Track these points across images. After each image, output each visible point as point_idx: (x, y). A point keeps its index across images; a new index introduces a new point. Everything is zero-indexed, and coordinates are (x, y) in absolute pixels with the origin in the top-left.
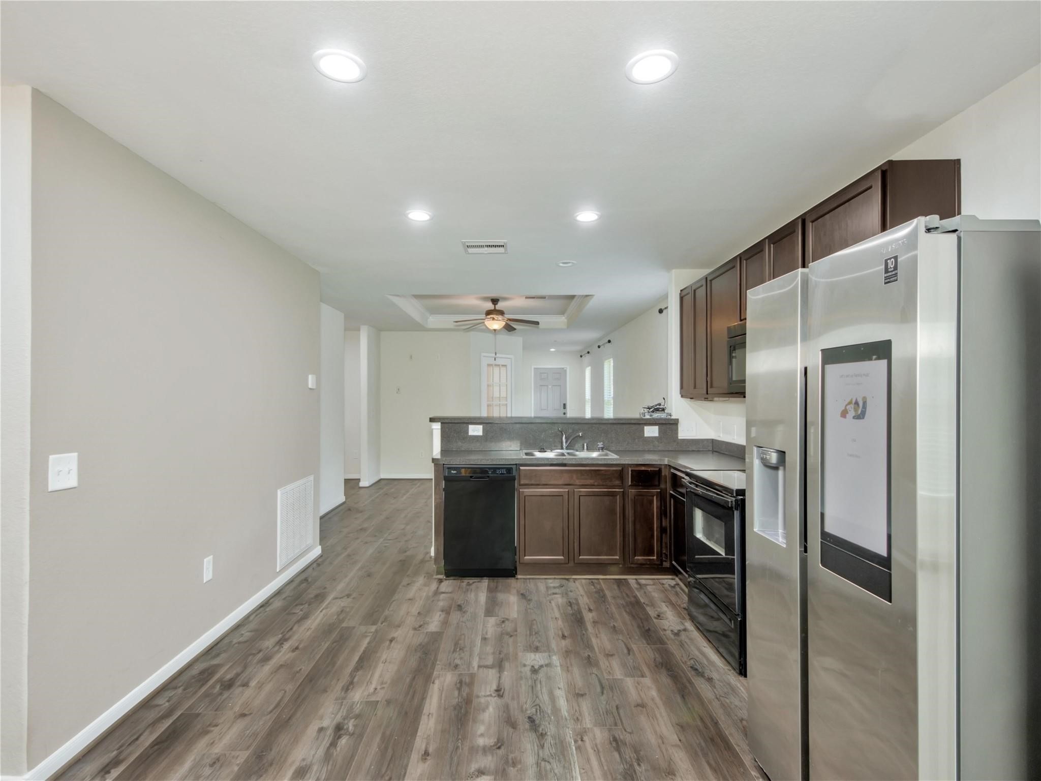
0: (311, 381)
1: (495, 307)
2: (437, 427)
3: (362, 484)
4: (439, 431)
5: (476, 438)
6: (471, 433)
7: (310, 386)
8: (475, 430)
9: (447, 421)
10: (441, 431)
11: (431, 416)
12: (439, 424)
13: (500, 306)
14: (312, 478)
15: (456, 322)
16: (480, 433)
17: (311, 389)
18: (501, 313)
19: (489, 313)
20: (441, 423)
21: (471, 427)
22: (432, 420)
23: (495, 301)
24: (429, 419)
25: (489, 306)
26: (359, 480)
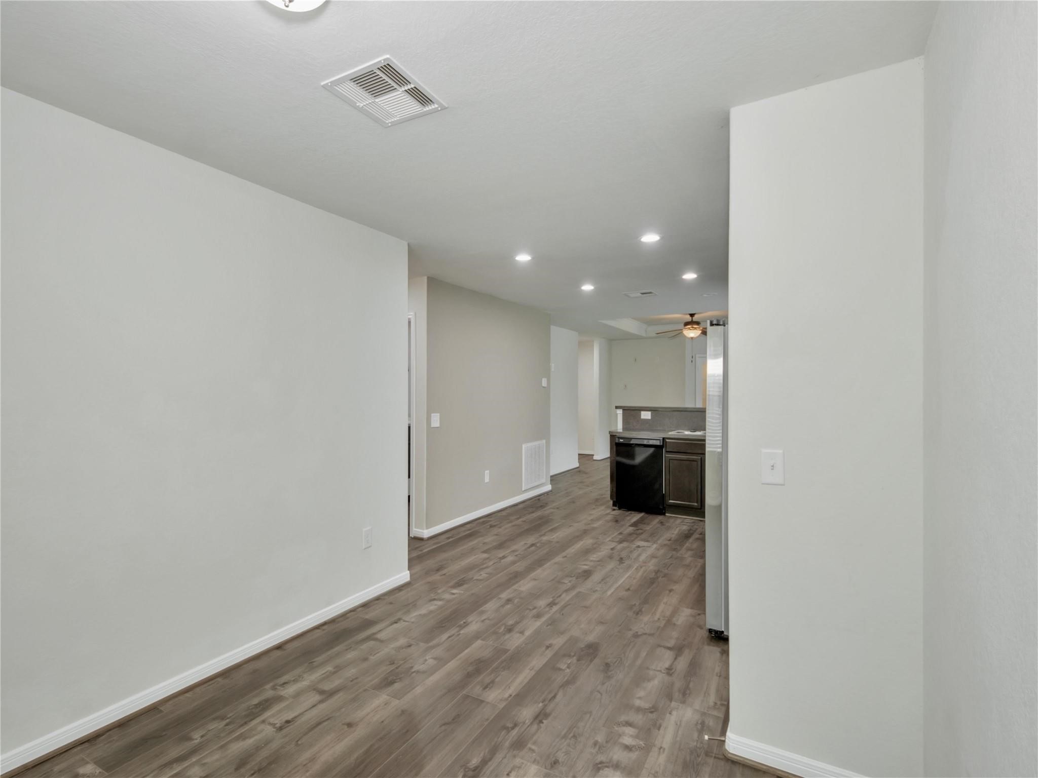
0: (544, 383)
1: (692, 319)
2: (620, 412)
3: (595, 458)
4: (622, 415)
5: (646, 421)
6: (643, 417)
7: (543, 385)
8: (646, 415)
9: (626, 408)
10: (623, 416)
11: (617, 405)
12: (621, 410)
13: (695, 318)
14: (544, 441)
15: (657, 334)
16: (649, 417)
17: (544, 387)
18: (698, 323)
19: (686, 324)
20: (623, 410)
21: (643, 413)
22: (617, 407)
23: (692, 315)
24: (615, 407)
25: (689, 318)
26: (593, 455)
